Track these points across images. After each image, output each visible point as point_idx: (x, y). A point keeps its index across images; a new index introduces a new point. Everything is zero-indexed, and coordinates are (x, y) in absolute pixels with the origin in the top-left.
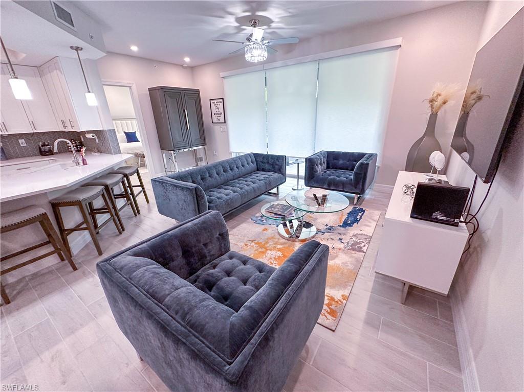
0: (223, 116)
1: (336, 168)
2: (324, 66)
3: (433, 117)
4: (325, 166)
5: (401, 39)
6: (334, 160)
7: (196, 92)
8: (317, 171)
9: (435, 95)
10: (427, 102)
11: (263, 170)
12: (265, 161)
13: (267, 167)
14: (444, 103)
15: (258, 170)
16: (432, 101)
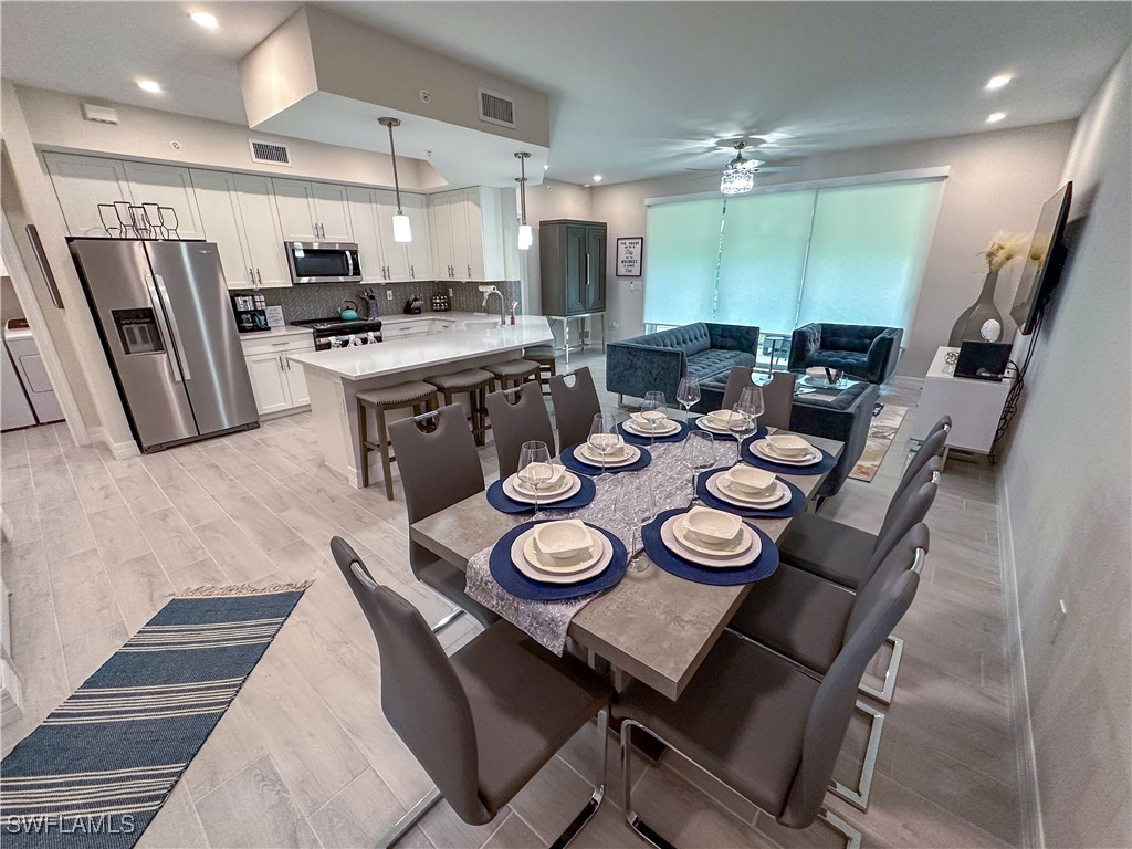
0: (638, 265)
1: (836, 347)
2: (828, 198)
3: (992, 278)
4: (818, 344)
5: (949, 167)
6: (833, 338)
7: (601, 228)
8: (809, 351)
9: (995, 247)
10: (984, 256)
11: (722, 348)
12: (726, 334)
13: (729, 342)
14: (1008, 259)
15: (713, 346)
16: (991, 255)
